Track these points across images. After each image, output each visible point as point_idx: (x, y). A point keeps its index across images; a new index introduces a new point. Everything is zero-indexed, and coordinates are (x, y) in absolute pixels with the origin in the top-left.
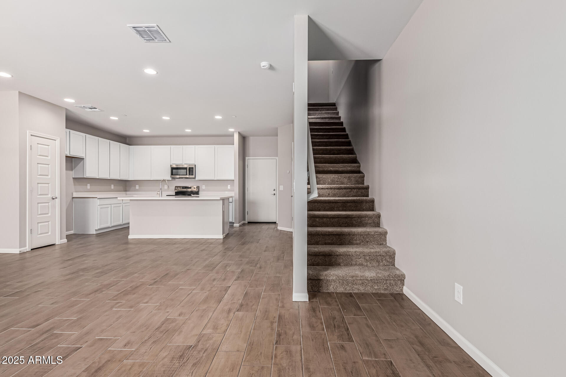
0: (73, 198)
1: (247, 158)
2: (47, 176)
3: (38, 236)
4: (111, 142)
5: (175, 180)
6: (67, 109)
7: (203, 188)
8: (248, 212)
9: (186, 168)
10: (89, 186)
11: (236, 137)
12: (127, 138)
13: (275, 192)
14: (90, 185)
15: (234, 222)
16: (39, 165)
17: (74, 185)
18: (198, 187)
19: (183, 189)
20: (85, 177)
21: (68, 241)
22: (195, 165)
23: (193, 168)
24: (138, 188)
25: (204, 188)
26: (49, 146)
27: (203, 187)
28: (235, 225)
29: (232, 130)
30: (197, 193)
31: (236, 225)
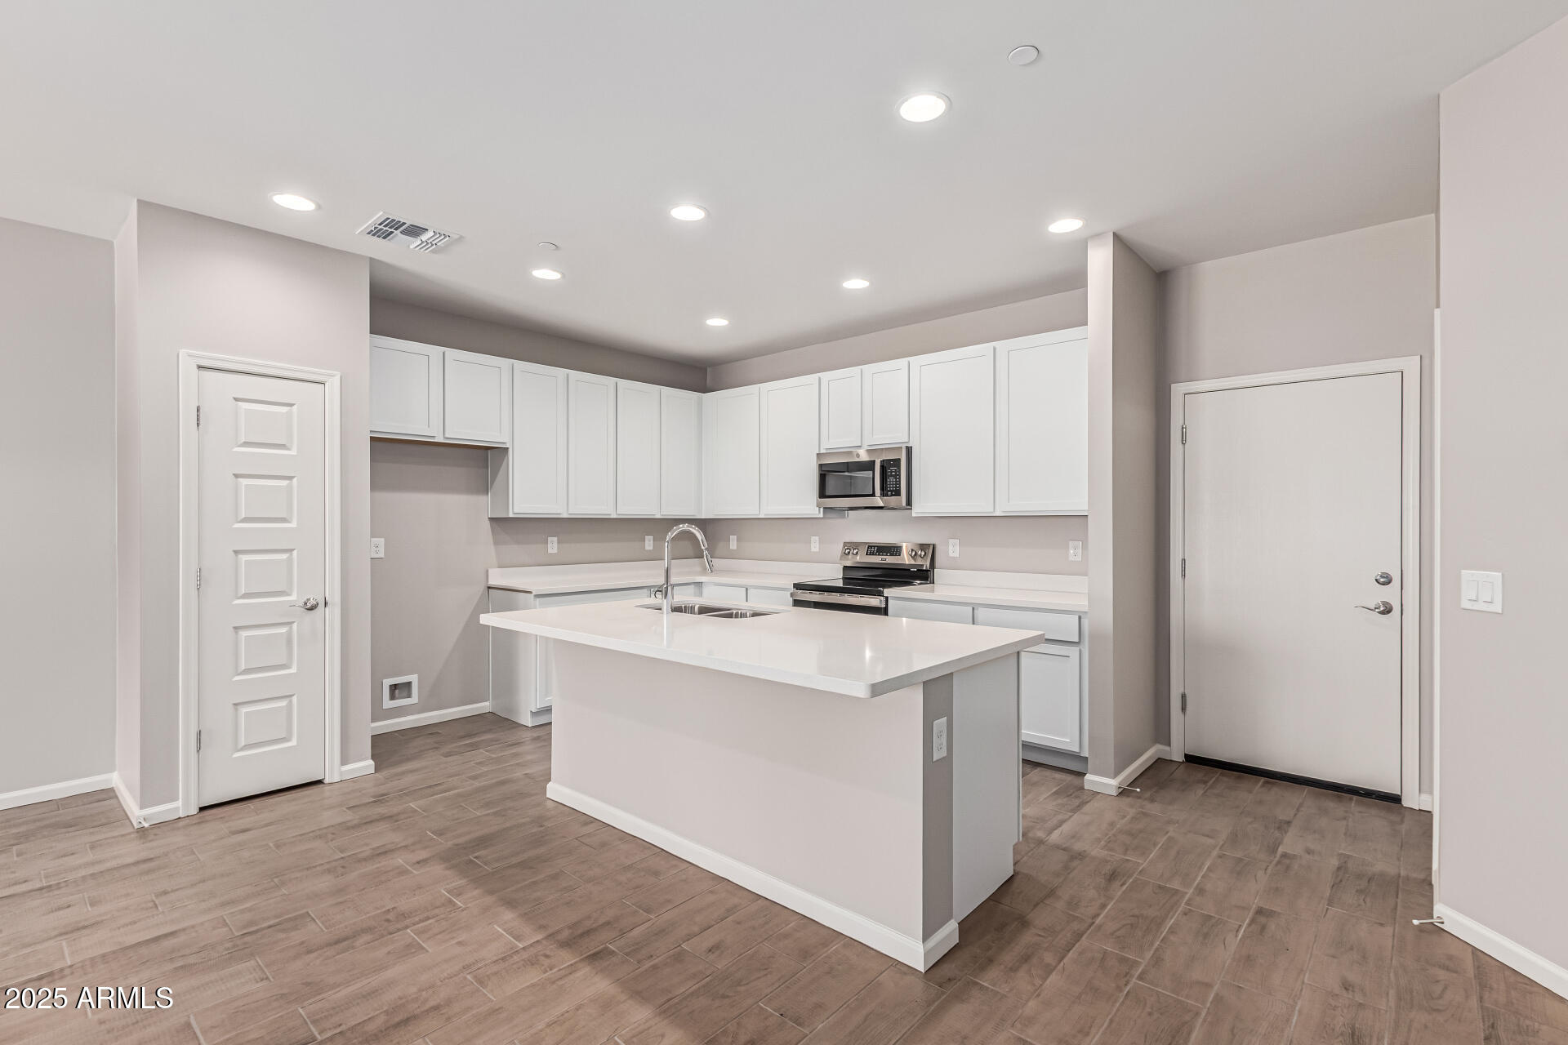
0: (489, 588)
1: (1178, 390)
2: (283, 520)
3: (237, 755)
4: (622, 383)
5: (844, 517)
6: (374, 259)
7: (951, 554)
8: (1184, 697)
9: (869, 466)
10: (553, 546)
11: (1100, 263)
12: (709, 370)
13: (1390, 594)
14: (559, 542)
15: (1085, 754)
16: (244, 482)
17: (496, 543)
18: (928, 549)
19: (872, 554)
20: (511, 515)
21: (377, 770)
22: (909, 450)
23: (897, 462)
24: (735, 548)
25: (957, 555)
26: (291, 405)
27: (950, 550)
28: (1092, 780)
29: (1066, 225)
30: (924, 576)
31: (1102, 782)
